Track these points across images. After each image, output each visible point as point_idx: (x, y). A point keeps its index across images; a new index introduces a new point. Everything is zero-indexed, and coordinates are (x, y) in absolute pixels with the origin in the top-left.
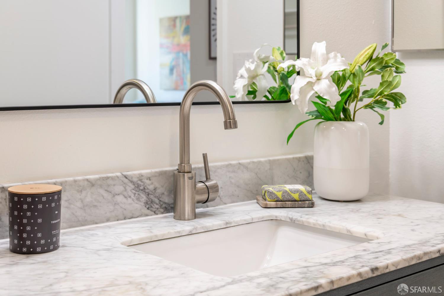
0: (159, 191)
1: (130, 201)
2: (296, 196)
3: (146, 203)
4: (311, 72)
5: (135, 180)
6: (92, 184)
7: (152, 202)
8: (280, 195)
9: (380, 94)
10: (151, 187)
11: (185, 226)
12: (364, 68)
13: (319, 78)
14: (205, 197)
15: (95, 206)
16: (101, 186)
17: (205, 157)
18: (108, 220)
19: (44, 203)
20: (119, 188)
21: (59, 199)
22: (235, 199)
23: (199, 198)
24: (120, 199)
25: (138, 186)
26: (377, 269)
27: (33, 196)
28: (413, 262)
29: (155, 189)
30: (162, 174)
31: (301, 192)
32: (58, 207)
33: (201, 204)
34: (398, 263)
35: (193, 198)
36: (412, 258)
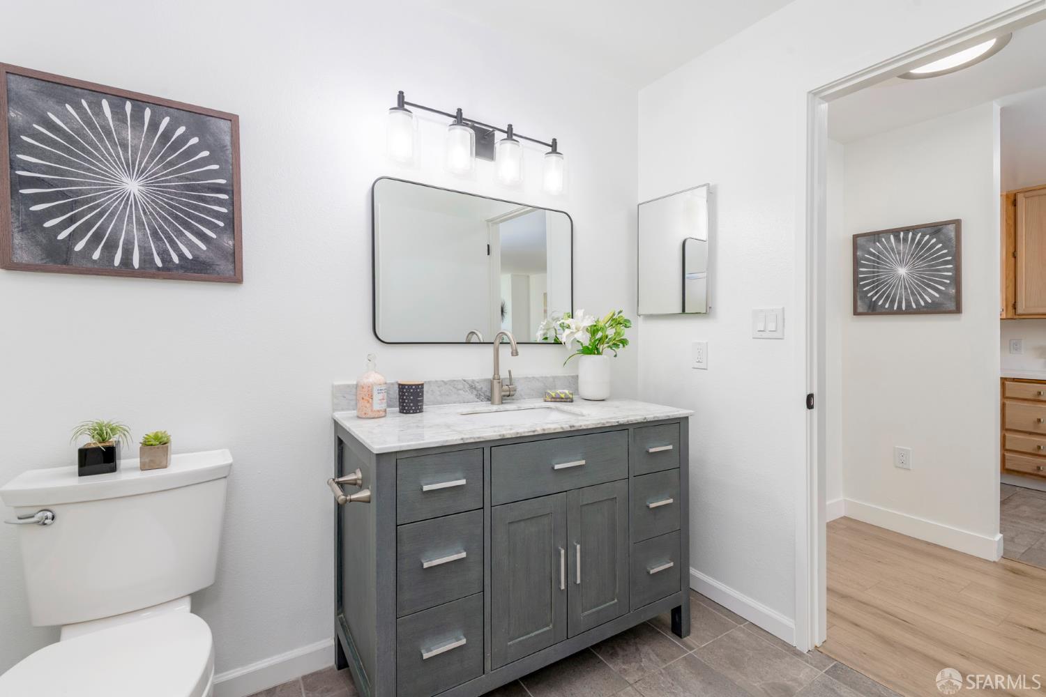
0: (484, 389)
1: (467, 393)
2: (563, 396)
3: (477, 395)
4: (573, 326)
5: (470, 383)
6: (445, 383)
7: (480, 395)
8: (553, 395)
9: (614, 340)
10: (479, 387)
11: (495, 408)
12: (607, 325)
13: (578, 330)
14: (508, 393)
15: (447, 395)
16: (450, 385)
17: (510, 372)
18: (455, 403)
19: (413, 389)
20: (460, 386)
21: (423, 388)
22: (531, 396)
23: (503, 393)
24: (461, 392)
25: (472, 386)
26: (573, 426)
27: (409, 385)
28: (599, 426)
29: (482, 388)
30: (485, 380)
31: (566, 394)
32: (422, 392)
33: (506, 397)
34: (588, 425)
35: (500, 393)
36: (599, 424)
